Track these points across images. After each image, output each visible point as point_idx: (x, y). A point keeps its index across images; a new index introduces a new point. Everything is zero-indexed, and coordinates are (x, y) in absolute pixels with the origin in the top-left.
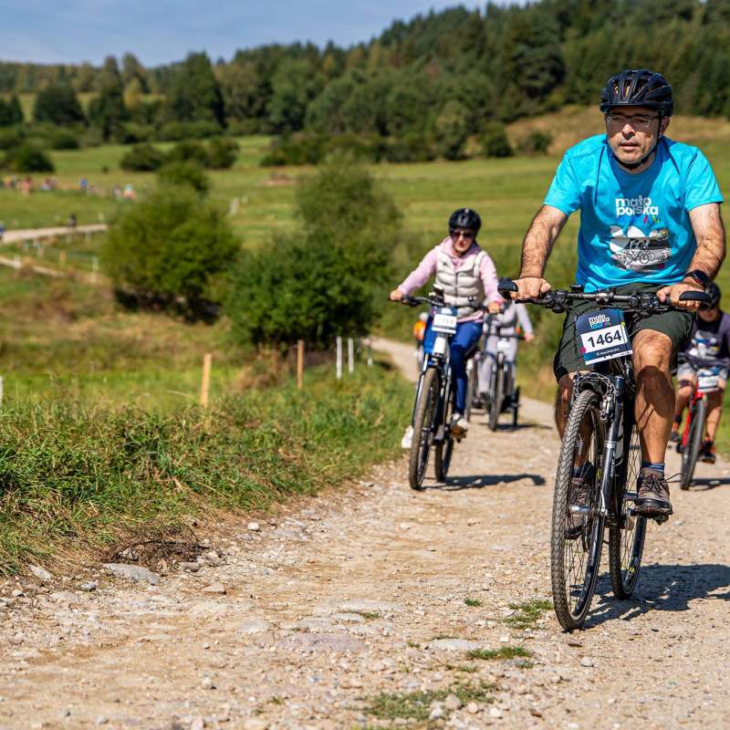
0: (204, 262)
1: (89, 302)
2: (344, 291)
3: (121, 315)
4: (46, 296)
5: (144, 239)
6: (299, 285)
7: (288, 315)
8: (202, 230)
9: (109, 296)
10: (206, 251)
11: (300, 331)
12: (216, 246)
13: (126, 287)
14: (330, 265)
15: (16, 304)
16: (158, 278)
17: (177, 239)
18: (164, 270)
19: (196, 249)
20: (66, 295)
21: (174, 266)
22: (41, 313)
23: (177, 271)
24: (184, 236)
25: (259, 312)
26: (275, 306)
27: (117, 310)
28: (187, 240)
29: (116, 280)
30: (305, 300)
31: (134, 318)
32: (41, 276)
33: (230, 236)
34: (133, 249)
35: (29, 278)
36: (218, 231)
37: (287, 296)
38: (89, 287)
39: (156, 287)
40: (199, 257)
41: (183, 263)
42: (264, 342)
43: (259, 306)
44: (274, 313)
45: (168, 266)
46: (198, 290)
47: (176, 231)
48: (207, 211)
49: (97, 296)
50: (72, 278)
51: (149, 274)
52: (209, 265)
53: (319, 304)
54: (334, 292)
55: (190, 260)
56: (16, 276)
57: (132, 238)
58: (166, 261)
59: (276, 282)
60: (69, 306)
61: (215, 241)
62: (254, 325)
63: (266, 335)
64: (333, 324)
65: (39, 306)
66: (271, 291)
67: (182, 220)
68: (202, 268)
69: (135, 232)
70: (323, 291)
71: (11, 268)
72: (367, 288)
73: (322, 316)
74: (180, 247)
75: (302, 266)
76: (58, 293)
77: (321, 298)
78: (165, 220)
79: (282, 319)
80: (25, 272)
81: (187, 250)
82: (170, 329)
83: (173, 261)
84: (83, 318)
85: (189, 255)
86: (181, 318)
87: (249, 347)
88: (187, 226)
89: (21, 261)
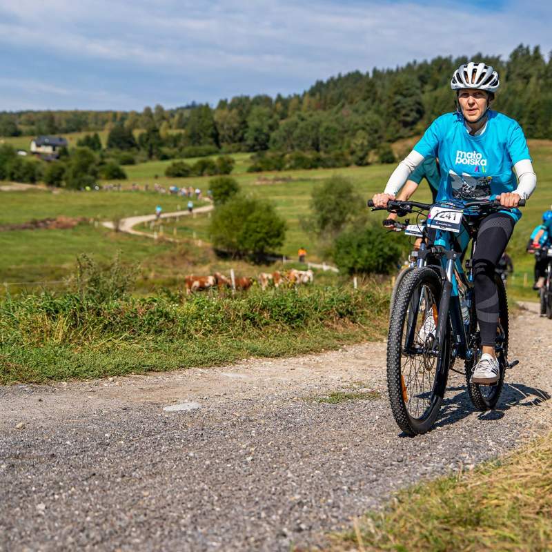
0: (266, 233)
1: (202, 256)
2: (391, 249)
3: (221, 263)
4: (176, 253)
5: (232, 222)
6: (370, 247)
7: (366, 261)
8: (263, 216)
9: (212, 253)
10: (267, 227)
11: (371, 267)
12: (273, 224)
13: (220, 247)
14: (383, 237)
15: (162, 258)
16: (241, 242)
17: (251, 221)
18: (245, 238)
19: (262, 227)
20: (186, 253)
21: (251, 236)
22: (176, 262)
23: (252, 238)
24: (255, 220)
25: (352, 260)
26: (359, 257)
27: (219, 260)
28: (257, 222)
29: (216, 244)
30: (373, 254)
31: (228, 264)
32: (170, 242)
33: (278, 219)
34: (227, 227)
35: (164, 244)
36: (272, 216)
37: (365, 252)
38: (198, 248)
39: (241, 247)
40: (264, 231)
41: (256, 234)
42: (355, 273)
43: (353, 257)
44: (359, 260)
45: (247, 236)
46: (262, 248)
47: (250, 218)
48: (265, 206)
49: (205, 252)
50: (188, 243)
51: (234, 240)
52: (269, 235)
53: (380, 256)
54: (386, 250)
55: (259, 232)
56: (156, 243)
57: (226, 222)
58: (246, 233)
59: (359, 246)
60: (191, 258)
61: (272, 222)
62: (350, 265)
63: (356, 270)
64: (386, 264)
65: (173, 258)
66: (358, 250)
67: (251, 212)
68: (265, 236)
69: (227, 218)
70: (382, 250)
71: (152, 239)
72: (400, 247)
73: (381, 261)
74: (253, 226)
75: (372, 238)
76: (183, 252)
77: (381, 253)
78: (243, 212)
79: (363, 263)
80: (161, 240)
81: (257, 227)
82: (249, 269)
83: (250, 233)
84: (199, 264)
85: (258, 230)
86: (252, 263)
87: (347, 276)
88: (256, 214)
89: (158, 235)
